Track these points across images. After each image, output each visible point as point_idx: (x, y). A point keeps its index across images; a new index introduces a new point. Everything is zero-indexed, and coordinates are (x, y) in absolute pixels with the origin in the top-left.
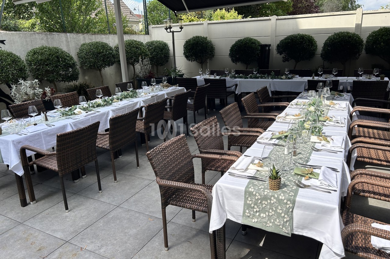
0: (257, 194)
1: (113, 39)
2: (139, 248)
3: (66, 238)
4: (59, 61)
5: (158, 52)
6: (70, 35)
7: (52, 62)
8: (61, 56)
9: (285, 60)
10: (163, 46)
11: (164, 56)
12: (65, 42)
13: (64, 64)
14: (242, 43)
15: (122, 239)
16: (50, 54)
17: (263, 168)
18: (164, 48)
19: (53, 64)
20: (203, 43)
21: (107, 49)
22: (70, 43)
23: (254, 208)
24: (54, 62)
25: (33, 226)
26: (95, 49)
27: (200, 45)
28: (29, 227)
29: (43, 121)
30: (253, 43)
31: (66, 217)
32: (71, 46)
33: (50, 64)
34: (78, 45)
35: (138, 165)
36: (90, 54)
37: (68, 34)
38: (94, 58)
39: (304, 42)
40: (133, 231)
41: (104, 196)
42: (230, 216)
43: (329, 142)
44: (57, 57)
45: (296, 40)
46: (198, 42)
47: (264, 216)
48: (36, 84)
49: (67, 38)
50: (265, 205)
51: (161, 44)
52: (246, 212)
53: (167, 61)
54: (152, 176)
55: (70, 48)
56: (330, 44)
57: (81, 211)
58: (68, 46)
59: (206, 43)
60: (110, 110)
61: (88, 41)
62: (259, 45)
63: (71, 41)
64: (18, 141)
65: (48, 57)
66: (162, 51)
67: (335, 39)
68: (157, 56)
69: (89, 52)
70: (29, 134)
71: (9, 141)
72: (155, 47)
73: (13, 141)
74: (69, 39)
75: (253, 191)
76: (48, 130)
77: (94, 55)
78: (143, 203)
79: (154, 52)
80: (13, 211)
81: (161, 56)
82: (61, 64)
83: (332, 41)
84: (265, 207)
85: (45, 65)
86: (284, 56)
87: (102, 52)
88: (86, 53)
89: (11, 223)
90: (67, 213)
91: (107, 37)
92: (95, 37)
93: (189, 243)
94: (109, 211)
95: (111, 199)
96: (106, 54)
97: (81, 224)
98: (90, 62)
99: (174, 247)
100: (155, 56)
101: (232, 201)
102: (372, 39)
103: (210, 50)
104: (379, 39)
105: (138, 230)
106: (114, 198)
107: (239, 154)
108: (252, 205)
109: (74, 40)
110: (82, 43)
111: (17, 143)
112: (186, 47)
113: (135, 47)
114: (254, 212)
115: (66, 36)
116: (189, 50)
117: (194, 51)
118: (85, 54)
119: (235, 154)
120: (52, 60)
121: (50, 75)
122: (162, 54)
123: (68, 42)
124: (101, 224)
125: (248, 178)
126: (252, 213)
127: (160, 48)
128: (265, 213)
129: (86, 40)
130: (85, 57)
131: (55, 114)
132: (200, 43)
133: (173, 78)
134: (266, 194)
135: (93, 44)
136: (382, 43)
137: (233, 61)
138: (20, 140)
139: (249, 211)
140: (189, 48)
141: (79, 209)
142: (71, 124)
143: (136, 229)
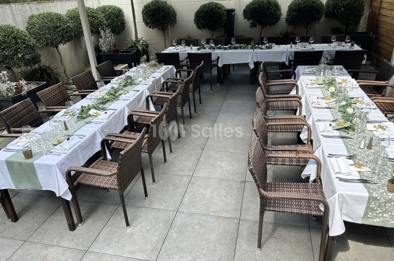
0: (382, 199)
1: (61, 7)
2: (231, 253)
3: (151, 258)
4: (17, 43)
5: (113, 20)
6: (14, 6)
7: (10, 45)
8: (19, 36)
9: (253, 25)
10: (118, 12)
11: (121, 23)
12: (10, 16)
13: (24, 45)
14: (209, 9)
15: (209, 248)
16: (5, 36)
17: (362, 168)
18: (119, 14)
19: (12, 47)
20: (165, 9)
21: (64, 22)
22: (16, 16)
23: (377, 210)
24: (13, 45)
25: (103, 251)
26: (50, 22)
27: (162, 11)
28: (100, 254)
29: (63, 130)
30: (219, 8)
31: (132, 234)
32: (17, 20)
33: (7, 47)
34: (25, 18)
35: (165, 161)
36: (45, 29)
37: (13, 5)
38: (51, 34)
39: (271, 7)
40: (213, 237)
41: (154, 202)
42: (345, 218)
43: (385, 130)
44: (15, 38)
45: (264, 5)
46: (159, 7)
47: (387, 215)
48: (5, 77)
49: (12, 10)
50: (389, 206)
51: (115, 10)
52: (369, 215)
53: (124, 29)
54: (186, 171)
55: (17, 22)
56: (295, 9)
57: (143, 224)
58: (14, 20)
59: (168, 8)
60: (125, 105)
61: (36, 13)
62: (225, 10)
63: (17, 13)
64: (61, 163)
65: (3, 39)
66: (117, 18)
67: (300, 4)
68: (113, 24)
69: (43, 27)
70: (68, 152)
71: (53, 165)
72: (109, 14)
73: (57, 164)
74: (15, 11)
75: (378, 196)
76: (82, 143)
77: (50, 30)
78: (200, 203)
79: (109, 20)
80: (64, 239)
81: (117, 24)
82: (21, 47)
83: (298, 6)
84: (388, 208)
85: (2, 49)
86: (252, 22)
87: (60, 26)
88: (40, 28)
89: (74, 254)
90: (129, 230)
91: (55, 5)
92: (42, 6)
93: (274, 238)
94: (172, 219)
95: (164, 204)
96: (64, 29)
97: (154, 239)
98: (46, 38)
99: (264, 246)
100: (110, 24)
101: (354, 206)
102: (333, 4)
103: (172, 15)
104: (340, 4)
105: (216, 234)
106: (166, 202)
107: (308, 149)
108: (375, 208)
109: (20, 12)
110: (30, 14)
111: (61, 165)
112: (147, 13)
113: (90, 16)
114: (377, 214)
115: (11, 9)
116: (150, 16)
117: (156, 17)
118: (39, 30)
119: (304, 150)
120: (10, 42)
121: (9, 60)
122: (118, 21)
123: (14, 15)
124: (174, 234)
125: (360, 182)
126: (375, 215)
127: (115, 15)
128: (388, 213)
129: (33, 11)
130: (38, 33)
131: (65, 118)
132: (161, 9)
133: (141, 50)
134: (391, 198)
135: (45, 17)
136: (343, 8)
137: (199, 27)
138: (63, 162)
139: (371, 213)
140: (150, 14)
141: (138, 221)
142: (99, 130)
143: (214, 234)
